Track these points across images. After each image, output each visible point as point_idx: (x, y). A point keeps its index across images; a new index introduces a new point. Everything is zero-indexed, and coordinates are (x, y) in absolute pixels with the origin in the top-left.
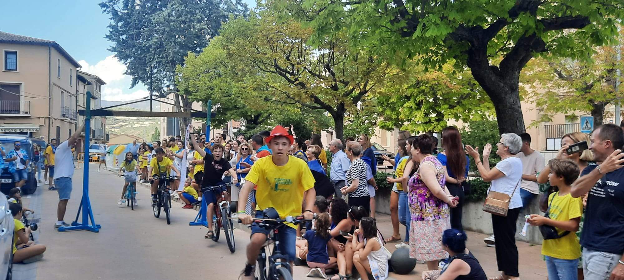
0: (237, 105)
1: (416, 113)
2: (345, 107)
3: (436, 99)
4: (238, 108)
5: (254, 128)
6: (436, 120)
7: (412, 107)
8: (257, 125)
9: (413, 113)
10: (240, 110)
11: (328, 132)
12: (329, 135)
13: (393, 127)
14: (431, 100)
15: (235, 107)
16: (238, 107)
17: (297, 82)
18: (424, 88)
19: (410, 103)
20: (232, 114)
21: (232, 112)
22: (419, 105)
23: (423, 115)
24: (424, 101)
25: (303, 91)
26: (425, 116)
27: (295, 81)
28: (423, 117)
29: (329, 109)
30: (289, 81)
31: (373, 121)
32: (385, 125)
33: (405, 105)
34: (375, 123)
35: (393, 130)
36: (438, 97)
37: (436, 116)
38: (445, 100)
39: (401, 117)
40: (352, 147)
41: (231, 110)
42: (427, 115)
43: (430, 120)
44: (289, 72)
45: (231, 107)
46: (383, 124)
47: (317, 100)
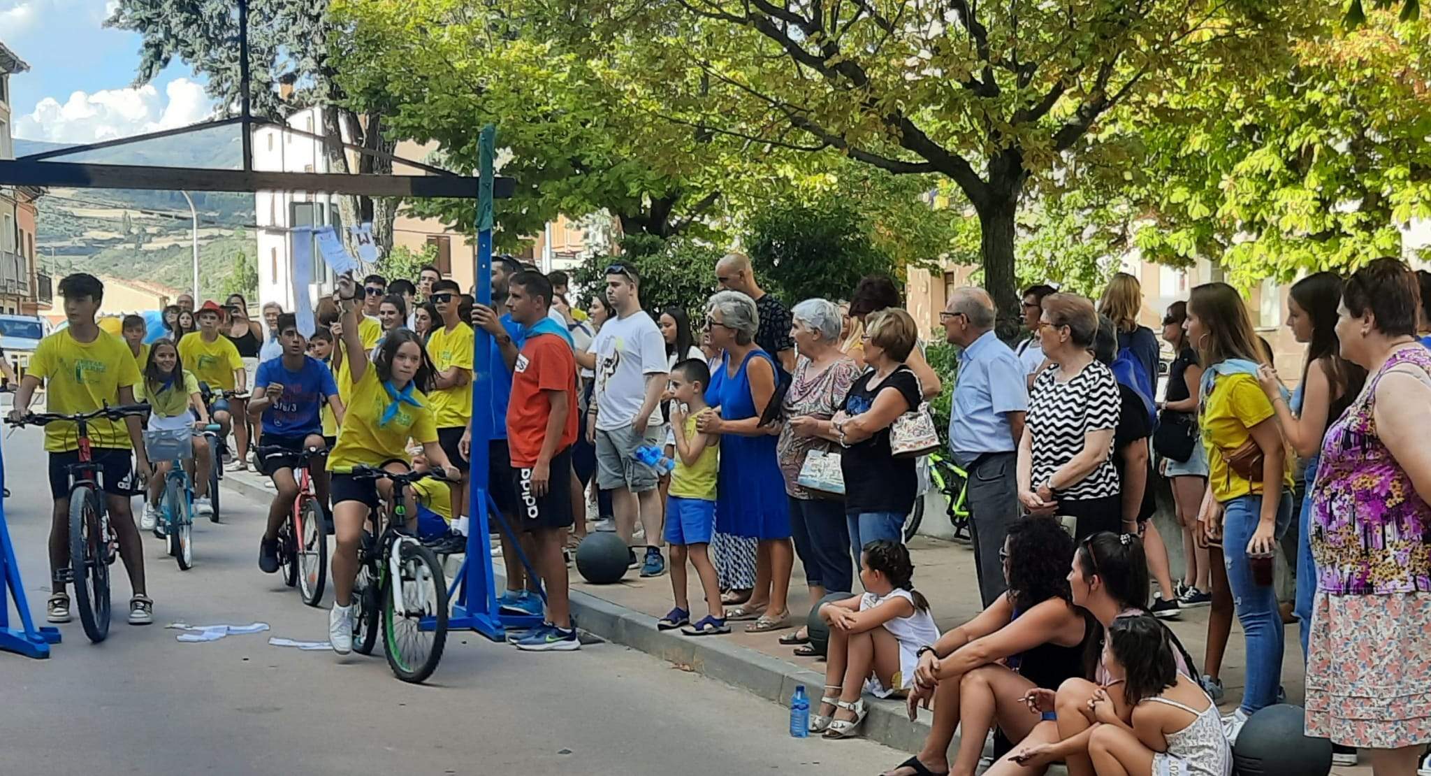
0: (582, 157)
1: (1284, 196)
2: (1026, 165)
3: (1360, 146)
4: (587, 170)
5: (652, 249)
6: (1362, 226)
7: (1269, 172)
8: (664, 237)
9: (1273, 195)
10: (594, 178)
11: (935, 271)
12: (939, 283)
13: (1193, 254)
14: (1342, 147)
15: (576, 163)
16: (585, 162)
17: (836, 59)
18: (1315, 96)
19: (1264, 159)
20: (562, 195)
21: (562, 184)
22: (1296, 167)
23: (1311, 205)
24: (1317, 149)
25: (858, 96)
26: (1318, 210)
27: (828, 57)
28: (1312, 211)
29: (958, 169)
30: (797, 53)
31: (1113, 230)
32: (1164, 246)
33: (1241, 167)
34: (1122, 239)
35: (1193, 264)
36: (1368, 133)
37: (1360, 210)
38: (1396, 151)
39: (1230, 209)
40: (1067, 312)
41: (558, 175)
42: (1324, 204)
43: (1338, 225)
44: (795, 19)
45: (556, 165)
46: (1156, 242)
47: (913, 138)
